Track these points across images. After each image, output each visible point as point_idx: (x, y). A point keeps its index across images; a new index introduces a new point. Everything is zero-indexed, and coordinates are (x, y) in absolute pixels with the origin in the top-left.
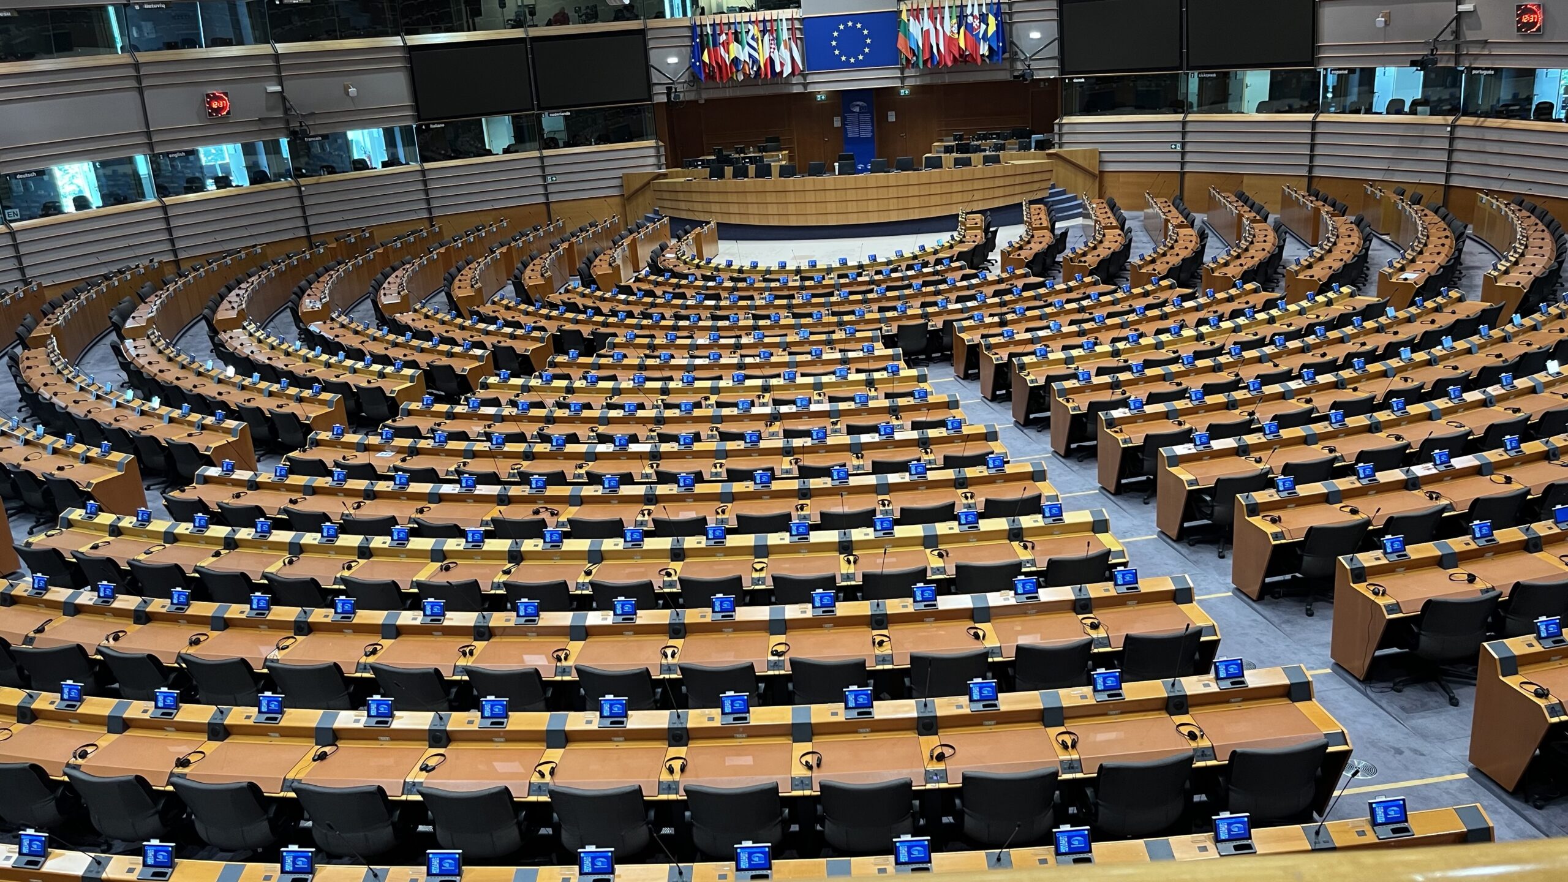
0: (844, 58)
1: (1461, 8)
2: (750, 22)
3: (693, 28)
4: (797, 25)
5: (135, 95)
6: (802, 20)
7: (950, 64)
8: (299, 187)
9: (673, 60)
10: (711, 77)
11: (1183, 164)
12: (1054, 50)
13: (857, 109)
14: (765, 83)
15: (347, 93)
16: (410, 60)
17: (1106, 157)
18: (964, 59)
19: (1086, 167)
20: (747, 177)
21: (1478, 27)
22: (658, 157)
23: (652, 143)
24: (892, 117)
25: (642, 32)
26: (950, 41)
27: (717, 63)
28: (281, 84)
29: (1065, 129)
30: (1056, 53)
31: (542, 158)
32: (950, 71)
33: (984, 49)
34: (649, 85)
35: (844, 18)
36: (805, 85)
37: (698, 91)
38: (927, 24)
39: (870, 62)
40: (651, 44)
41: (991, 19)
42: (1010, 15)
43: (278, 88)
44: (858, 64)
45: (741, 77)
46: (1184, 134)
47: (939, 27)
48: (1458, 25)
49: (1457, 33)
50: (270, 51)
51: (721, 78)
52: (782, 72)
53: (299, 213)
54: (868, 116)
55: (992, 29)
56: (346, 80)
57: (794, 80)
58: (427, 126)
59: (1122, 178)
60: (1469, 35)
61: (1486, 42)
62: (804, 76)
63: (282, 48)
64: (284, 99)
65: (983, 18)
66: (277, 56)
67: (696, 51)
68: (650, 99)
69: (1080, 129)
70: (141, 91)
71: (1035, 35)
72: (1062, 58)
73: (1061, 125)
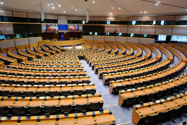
0: (62, 29)
1: (116, 28)
2: (53, 24)
3: (46, 24)
6: (58, 25)
7: (73, 30)
9: (44, 28)
11: (94, 40)
12: (82, 30)
13: (62, 34)
14: (55, 31)
15: (6, 29)
22: (42, 39)
23: (41, 37)
25: (41, 25)
26: (73, 28)
27: (50, 29)
29: (83, 37)
31: (29, 39)
33: (77, 29)
35: (62, 25)
38: (71, 26)
42: (79, 26)
45: (52, 30)
46: (94, 37)
49: (116, 30)
56: (6, 27)
57: (57, 31)
58: (15, 34)
65: (76, 26)
67: (47, 27)
68: (41, 32)
71: (80, 28)
72: (83, 30)
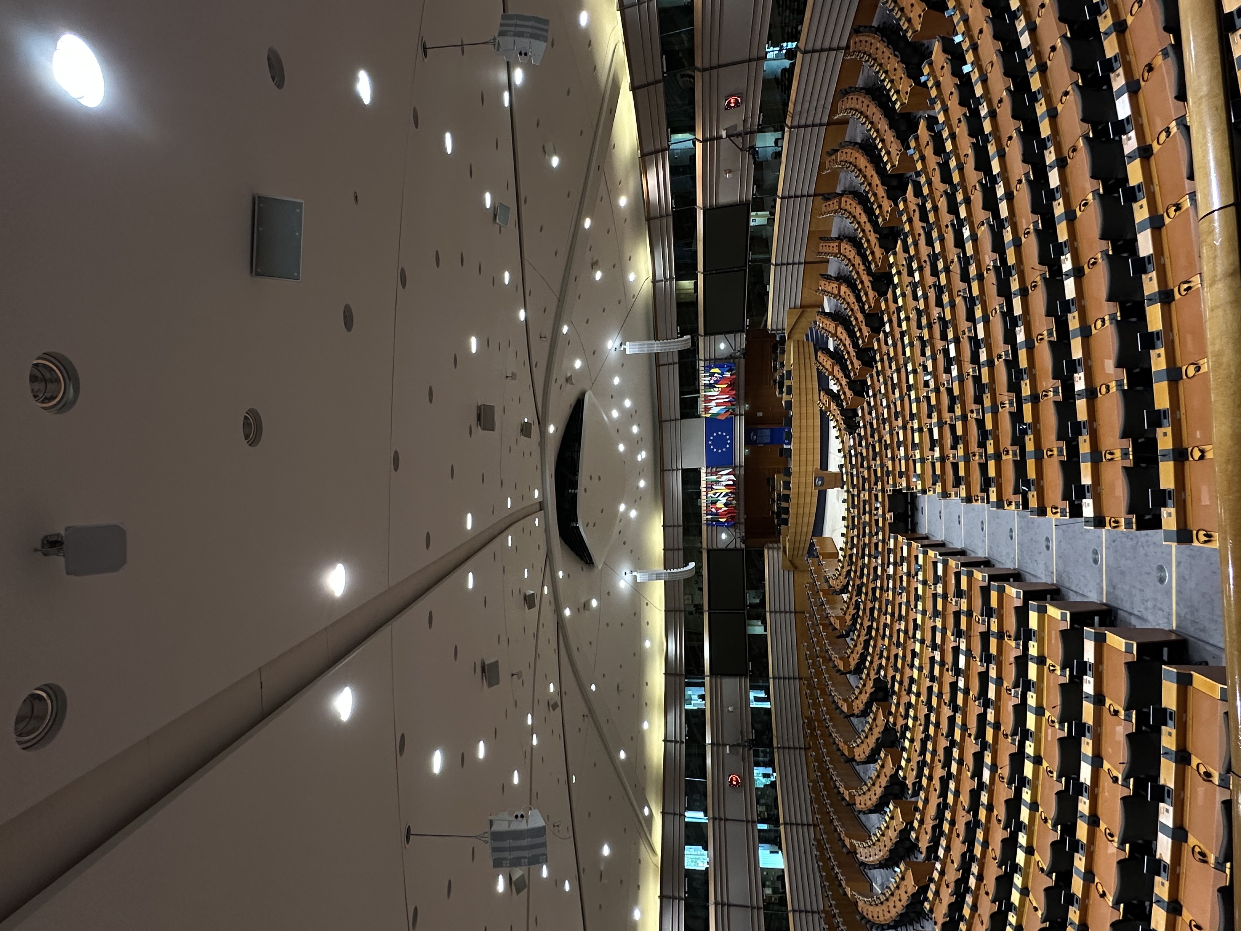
0: (728, 446)
1: (724, 136)
2: (707, 495)
3: (708, 525)
4: (709, 470)
5: (728, 823)
6: (707, 468)
7: (734, 392)
8: (778, 748)
9: (724, 536)
10: (732, 518)
11: (800, 263)
12: (731, 336)
13: (755, 437)
14: (738, 488)
15: (732, 712)
16: (717, 675)
17: (792, 305)
18: (733, 385)
19: (797, 317)
20: (788, 508)
21: (735, 126)
22: (773, 548)
23: (766, 551)
24: (760, 414)
25: (709, 551)
26: (723, 392)
27: (726, 515)
28: (726, 745)
29: (774, 327)
30: (733, 335)
31: (771, 612)
32: (738, 391)
33: (728, 375)
34: (735, 550)
35: (707, 446)
36: (740, 466)
37: (740, 523)
38: (713, 403)
39: (731, 432)
40: (715, 547)
41: (712, 371)
42: (710, 360)
43: (728, 747)
44: (732, 438)
45: (734, 502)
46: (782, 264)
47: (714, 398)
48: (733, 136)
49: (738, 135)
50: (710, 746)
51: (734, 513)
52: (733, 481)
53: (792, 751)
54: (759, 431)
55: (717, 370)
56: (725, 710)
57: (737, 472)
58: (750, 671)
59: (804, 295)
60: (740, 129)
61: (744, 121)
62: (736, 467)
63: (708, 741)
64: (734, 745)
65: (712, 375)
66: (712, 744)
67: (721, 524)
68: (742, 550)
69: (775, 320)
70: (726, 820)
71: (722, 346)
72: (735, 332)
73: (772, 330)
